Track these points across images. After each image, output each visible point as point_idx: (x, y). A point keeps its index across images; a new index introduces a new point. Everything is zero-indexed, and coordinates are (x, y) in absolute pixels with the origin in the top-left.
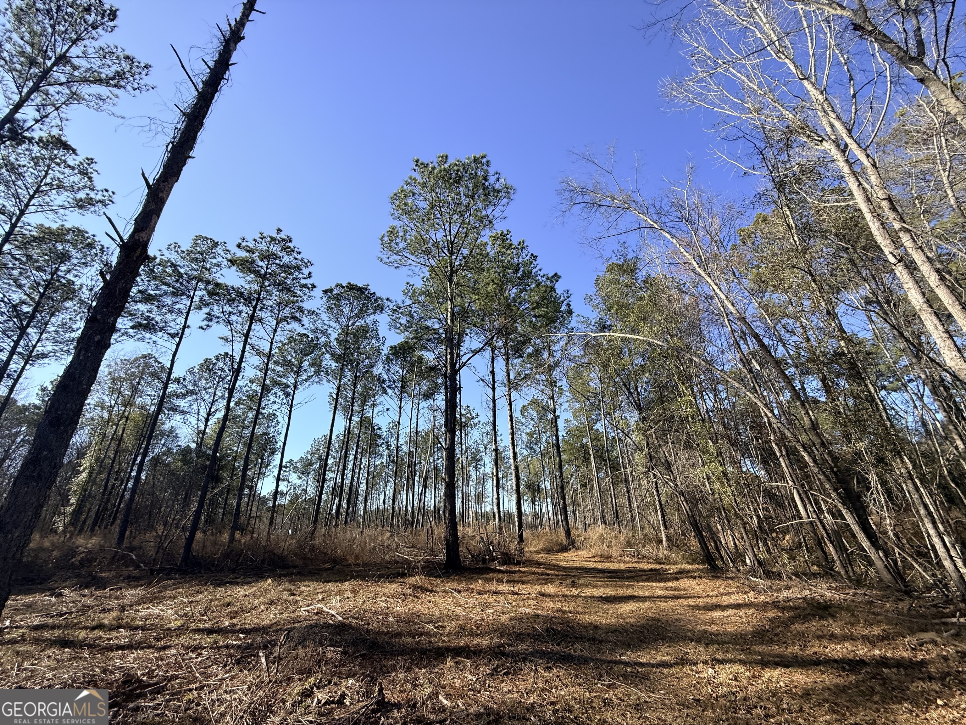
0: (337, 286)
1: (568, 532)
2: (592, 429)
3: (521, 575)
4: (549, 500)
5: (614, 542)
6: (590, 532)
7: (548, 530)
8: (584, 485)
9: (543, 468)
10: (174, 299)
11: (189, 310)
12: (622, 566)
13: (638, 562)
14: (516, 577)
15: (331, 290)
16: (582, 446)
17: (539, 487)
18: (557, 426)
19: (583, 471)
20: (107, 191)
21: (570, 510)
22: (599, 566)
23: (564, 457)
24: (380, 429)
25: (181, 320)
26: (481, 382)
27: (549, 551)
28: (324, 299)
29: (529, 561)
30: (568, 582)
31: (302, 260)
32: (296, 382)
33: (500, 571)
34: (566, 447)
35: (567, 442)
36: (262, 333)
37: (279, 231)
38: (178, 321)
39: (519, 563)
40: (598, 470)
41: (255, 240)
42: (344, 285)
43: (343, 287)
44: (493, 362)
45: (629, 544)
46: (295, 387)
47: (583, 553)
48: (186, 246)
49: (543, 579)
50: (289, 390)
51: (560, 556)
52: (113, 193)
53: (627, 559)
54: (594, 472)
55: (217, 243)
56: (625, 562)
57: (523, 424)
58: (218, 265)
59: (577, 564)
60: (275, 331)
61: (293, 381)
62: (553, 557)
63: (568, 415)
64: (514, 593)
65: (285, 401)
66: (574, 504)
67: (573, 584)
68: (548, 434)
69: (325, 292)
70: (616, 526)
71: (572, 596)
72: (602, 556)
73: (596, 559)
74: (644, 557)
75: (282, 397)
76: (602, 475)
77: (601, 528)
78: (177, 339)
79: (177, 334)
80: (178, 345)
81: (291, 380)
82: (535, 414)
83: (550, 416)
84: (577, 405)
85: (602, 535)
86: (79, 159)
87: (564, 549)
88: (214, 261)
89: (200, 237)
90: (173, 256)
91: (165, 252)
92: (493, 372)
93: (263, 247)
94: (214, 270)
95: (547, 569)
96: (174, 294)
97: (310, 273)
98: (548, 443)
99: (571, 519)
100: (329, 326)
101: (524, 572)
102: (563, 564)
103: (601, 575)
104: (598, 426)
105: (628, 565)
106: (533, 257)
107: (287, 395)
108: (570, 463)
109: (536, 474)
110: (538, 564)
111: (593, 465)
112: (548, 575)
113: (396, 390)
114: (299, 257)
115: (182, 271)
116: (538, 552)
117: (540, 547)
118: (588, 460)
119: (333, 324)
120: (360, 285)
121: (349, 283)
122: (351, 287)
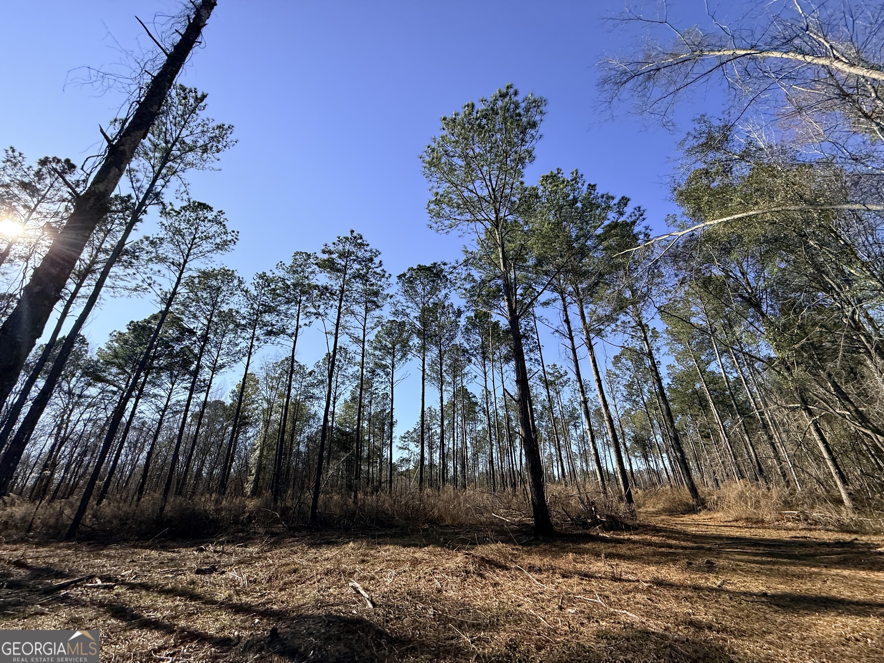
0: (409, 270)
1: (693, 489)
2: (704, 371)
3: (631, 546)
4: (664, 455)
5: (763, 503)
6: (724, 490)
7: (668, 487)
8: (707, 437)
9: (651, 420)
10: (286, 306)
11: (299, 313)
12: (785, 535)
13: (810, 530)
14: (623, 550)
15: (404, 275)
16: (695, 392)
17: (650, 442)
18: (657, 374)
19: (702, 420)
20: (233, 232)
21: (692, 464)
22: (746, 533)
23: (674, 406)
24: (474, 397)
25: (294, 322)
26: (557, 334)
27: (671, 512)
28: (400, 284)
29: (644, 526)
30: (701, 561)
31: (371, 251)
32: (393, 363)
33: (604, 540)
34: (674, 395)
35: (674, 391)
36: (357, 323)
37: (352, 232)
38: (293, 324)
39: (628, 528)
40: (722, 418)
41: (334, 244)
42: (415, 267)
43: (414, 270)
44: (565, 310)
45: (788, 504)
46: (393, 367)
47: (719, 515)
48: (289, 262)
49: (662, 554)
50: (389, 370)
51: (687, 518)
52: (238, 232)
53: (790, 524)
54: (717, 419)
55: (309, 255)
56: (787, 529)
57: (618, 376)
58: (313, 272)
59: (713, 531)
60: (365, 319)
61: (390, 362)
62: (679, 520)
63: (671, 360)
64: (615, 579)
65: (386, 380)
66: (697, 458)
67: (710, 568)
68: (650, 383)
69: (399, 277)
70: (761, 482)
71: (711, 590)
72: (747, 519)
73: (740, 524)
74: (816, 523)
75: (384, 376)
76: (728, 423)
77: (739, 485)
78: (294, 338)
79: (293, 334)
80: (295, 342)
81: (388, 361)
82: (630, 364)
83: (648, 363)
84: (680, 348)
85: (742, 492)
86: (214, 213)
87: (691, 510)
88: (310, 270)
89: (297, 253)
90: (280, 273)
91: (275, 271)
92: (567, 321)
93: (341, 247)
94: (311, 277)
95: (669, 537)
96: (287, 303)
97: (381, 262)
98: (652, 393)
99: (695, 475)
100: (408, 307)
101: (634, 542)
102: (692, 529)
103: (753, 550)
104: (713, 367)
105: (793, 533)
106: (592, 187)
107: (387, 374)
108: (683, 412)
109: (643, 428)
110: (656, 530)
111: (714, 411)
112: (670, 546)
113: (478, 357)
114: (368, 249)
115: (289, 283)
116: (658, 513)
117: (660, 506)
118: (705, 407)
119: (410, 305)
120: (428, 265)
121: (419, 265)
122: (421, 268)
